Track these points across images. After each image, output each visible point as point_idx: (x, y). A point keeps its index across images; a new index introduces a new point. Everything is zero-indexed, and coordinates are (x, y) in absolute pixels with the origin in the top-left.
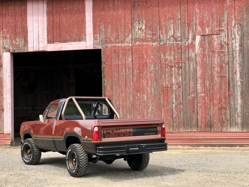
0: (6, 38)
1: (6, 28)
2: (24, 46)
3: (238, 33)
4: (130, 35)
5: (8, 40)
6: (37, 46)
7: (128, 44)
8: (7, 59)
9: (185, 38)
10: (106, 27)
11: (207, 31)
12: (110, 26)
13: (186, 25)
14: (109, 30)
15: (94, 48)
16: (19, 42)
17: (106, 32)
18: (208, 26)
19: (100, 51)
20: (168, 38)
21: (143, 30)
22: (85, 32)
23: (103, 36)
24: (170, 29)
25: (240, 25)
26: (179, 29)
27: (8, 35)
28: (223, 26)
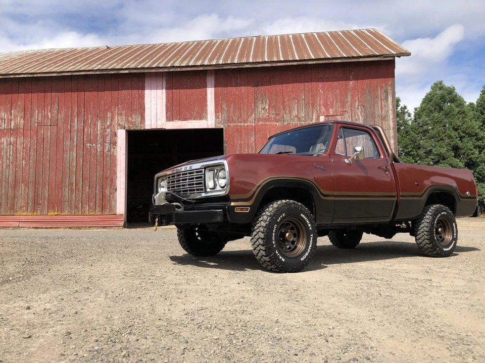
0: (121, 114)
1: (121, 104)
2: (141, 123)
3: (361, 114)
4: (253, 115)
5: (124, 117)
6: (154, 124)
7: (251, 123)
8: (122, 136)
9: (309, 118)
10: (228, 106)
11: (331, 112)
12: (232, 105)
13: (310, 105)
14: (232, 109)
15: (215, 126)
16: (136, 119)
17: (228, 111)
18: (332, 107)
19: (222, 129)
20: (292, 117)
21: (266, 110)
22: (206, 110)
23: (225, 115)
24: (294, 109)
25: (364, 106)
26: (303, 109)
27: (124, 112)
28: (347, 107)
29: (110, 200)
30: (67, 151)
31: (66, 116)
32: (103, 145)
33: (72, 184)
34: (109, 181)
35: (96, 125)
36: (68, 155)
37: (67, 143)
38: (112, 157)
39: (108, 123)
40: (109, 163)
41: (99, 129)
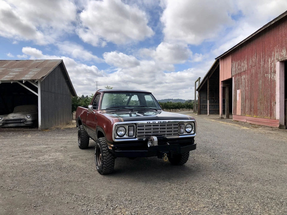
1: (278, 44)
5: (279, 53)
8: (278, 66)
16: (284, 53)
27: (279, 49)
29: (273, 110)
30: (259, 80)
31: (259, 59)
32: (271, 74)
33: (260, 100)
34: (273, 97)
35: (268, 61)
36: (259, 82)
37: (259, 76)
38: (274, 81)
39: (273, 59)
40: (273, 85)
41: (269, 64)
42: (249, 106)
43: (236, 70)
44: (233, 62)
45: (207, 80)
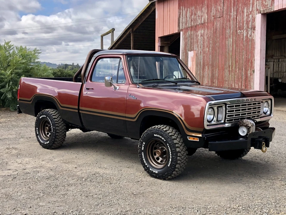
2: (271, 5)
5: (260, 2)
6: (281, 4)
8: (259, 22)
29: (250, 81)
30: (228, 38)
31: (228, 7)
32: (247, 31)
33: (229, 66)
34: (250, 63)
35: (243, 12)
36: (228, 42)
37: (228, 32)
38: (253, 41)
39: (251, 9)
40: (250, 47)
41: (245, 16)
42: (210, 75)
43: (187, 21)
44: (182, 7)
45: (130, 34)
